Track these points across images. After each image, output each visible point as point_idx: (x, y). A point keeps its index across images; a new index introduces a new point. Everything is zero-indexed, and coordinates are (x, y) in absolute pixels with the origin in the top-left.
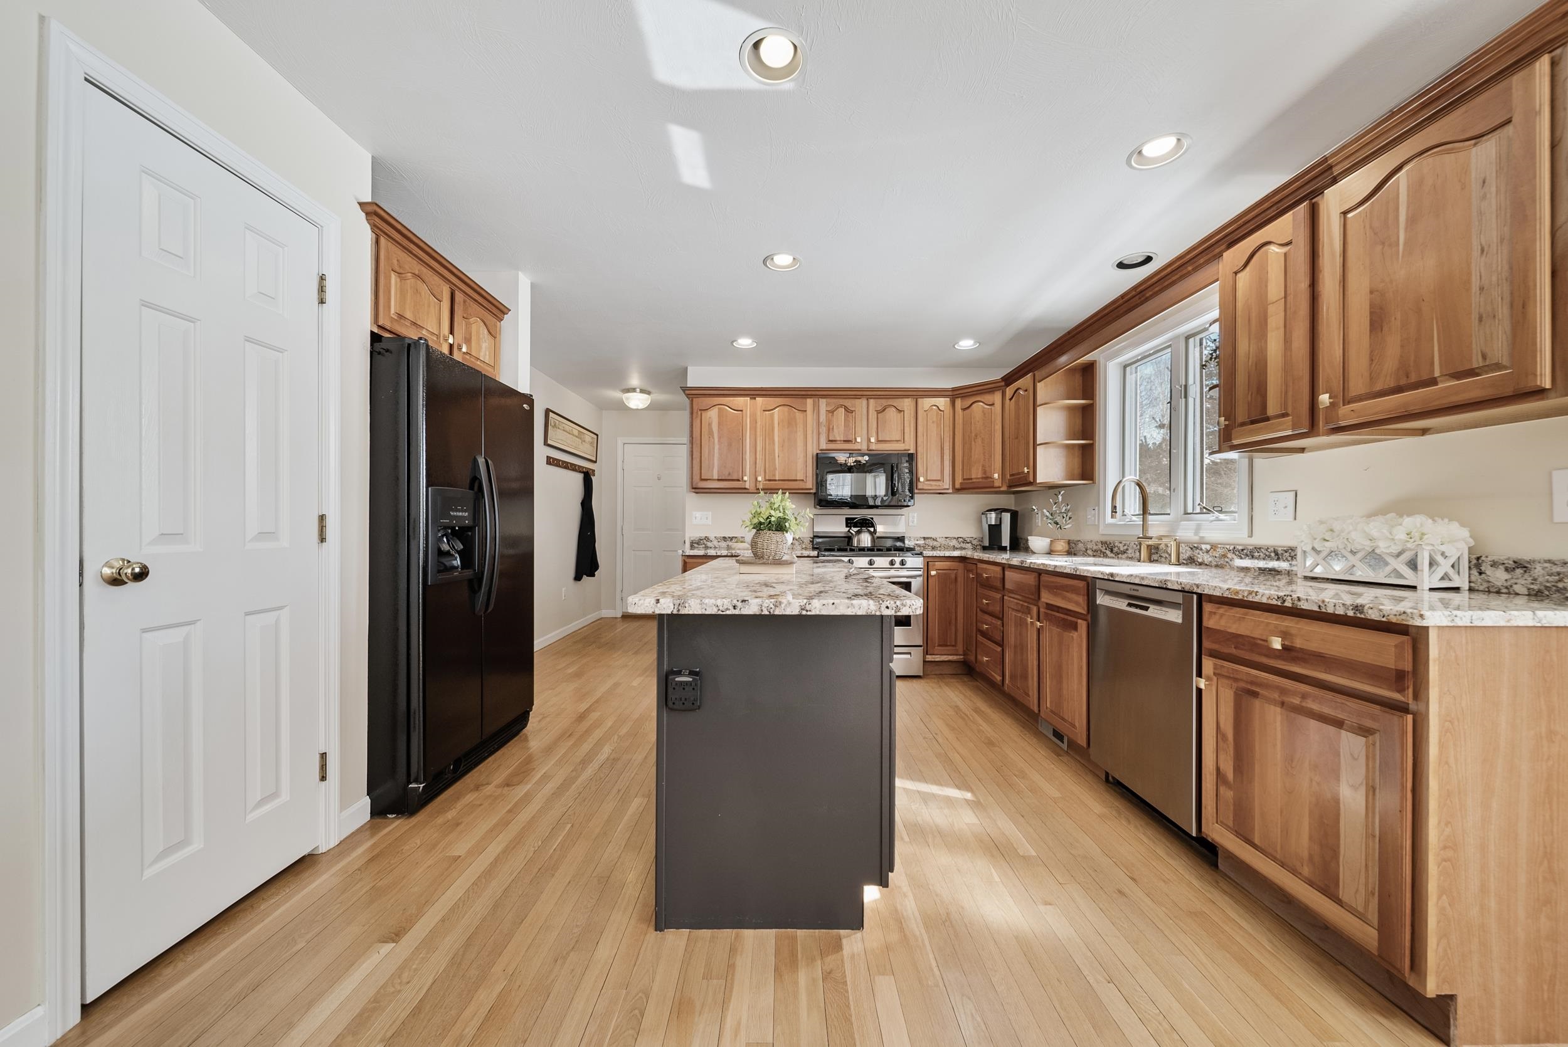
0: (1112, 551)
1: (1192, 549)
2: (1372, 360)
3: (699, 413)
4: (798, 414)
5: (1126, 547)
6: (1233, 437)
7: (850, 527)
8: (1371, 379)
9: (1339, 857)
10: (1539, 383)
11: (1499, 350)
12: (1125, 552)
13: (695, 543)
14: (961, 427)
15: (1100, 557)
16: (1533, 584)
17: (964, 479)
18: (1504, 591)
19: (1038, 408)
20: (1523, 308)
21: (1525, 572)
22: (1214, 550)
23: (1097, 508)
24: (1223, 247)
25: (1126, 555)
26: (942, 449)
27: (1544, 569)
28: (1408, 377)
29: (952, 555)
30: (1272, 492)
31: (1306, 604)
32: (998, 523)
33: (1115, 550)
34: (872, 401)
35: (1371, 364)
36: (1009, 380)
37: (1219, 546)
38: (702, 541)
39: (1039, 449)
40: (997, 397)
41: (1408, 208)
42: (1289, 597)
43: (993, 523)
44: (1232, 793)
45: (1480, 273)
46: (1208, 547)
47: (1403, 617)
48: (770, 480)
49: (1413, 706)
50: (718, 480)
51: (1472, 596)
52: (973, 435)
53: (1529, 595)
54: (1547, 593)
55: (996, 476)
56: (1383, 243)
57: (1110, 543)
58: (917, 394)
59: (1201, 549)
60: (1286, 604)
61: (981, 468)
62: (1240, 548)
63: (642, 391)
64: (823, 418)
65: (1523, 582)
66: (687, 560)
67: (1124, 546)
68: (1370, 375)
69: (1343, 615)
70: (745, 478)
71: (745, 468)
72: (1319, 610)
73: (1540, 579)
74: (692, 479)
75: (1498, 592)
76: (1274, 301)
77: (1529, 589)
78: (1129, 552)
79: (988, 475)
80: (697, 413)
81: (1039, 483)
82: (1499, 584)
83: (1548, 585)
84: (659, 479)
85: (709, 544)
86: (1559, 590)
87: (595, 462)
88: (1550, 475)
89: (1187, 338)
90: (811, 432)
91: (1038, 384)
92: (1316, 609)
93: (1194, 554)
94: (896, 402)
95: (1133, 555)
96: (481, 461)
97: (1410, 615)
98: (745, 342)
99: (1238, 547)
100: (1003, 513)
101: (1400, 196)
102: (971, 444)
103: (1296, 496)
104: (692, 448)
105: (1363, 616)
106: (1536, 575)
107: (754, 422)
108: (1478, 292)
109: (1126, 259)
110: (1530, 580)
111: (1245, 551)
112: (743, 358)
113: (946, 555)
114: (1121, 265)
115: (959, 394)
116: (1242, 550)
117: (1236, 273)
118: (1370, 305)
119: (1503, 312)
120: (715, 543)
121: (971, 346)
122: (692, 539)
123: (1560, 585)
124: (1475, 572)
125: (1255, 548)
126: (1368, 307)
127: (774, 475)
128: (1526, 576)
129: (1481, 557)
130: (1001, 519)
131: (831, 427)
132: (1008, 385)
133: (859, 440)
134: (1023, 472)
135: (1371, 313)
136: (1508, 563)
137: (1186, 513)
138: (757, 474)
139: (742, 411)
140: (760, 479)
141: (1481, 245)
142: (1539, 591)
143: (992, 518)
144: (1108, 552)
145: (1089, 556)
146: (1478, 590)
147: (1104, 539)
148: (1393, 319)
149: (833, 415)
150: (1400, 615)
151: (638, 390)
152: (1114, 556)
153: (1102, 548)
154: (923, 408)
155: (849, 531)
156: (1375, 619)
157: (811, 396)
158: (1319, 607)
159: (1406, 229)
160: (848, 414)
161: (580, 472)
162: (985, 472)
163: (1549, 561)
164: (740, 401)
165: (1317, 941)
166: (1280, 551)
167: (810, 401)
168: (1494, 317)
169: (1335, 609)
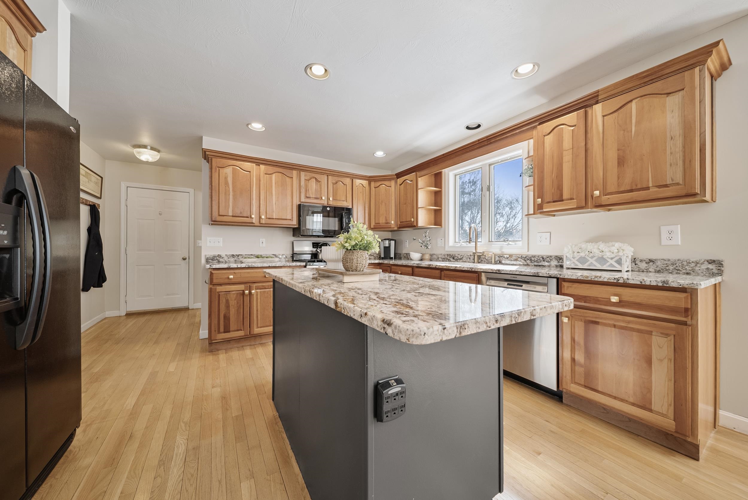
0: (453, 258)
1: (499, 257)
2: (619, 178)
3: (218, 169)
4: (288, 179)
5: (462, 257)
6: (544, 207)
7: (317, 248)
8: (618, 186)
9: (652, 391)
10: (697, 192)
11: (679, 178)
12: (461, 259)
13: (210, 259)
14: (374, 197)
15: (446, 261)
16: (656, 268)
17: (376, 223)
18: (645, 271)
19: (419, 190)
20: (690, 162)
21: (654, 263)
22: (511, 257)
23: (443, 239)
24: (537, 124)
25: (462, 260)
26: (365, 207)
27: (661, 262)
28: (636, 186)
29: (375, 262)
30: (538, 233)
31: (632, 281)
32: (389, 246)
33: (456, 258)
34: (330, 177)
35: (618, 180)
36: (399, 175)
37: (514, 255)
38: (215, 258)
39: (419, 210)
40: (393, 183)
41: (636, 118)
42: (621, 278)
43: (387, 246)
44: (583, 369)
45: (671, 147)
46: (508, 256)
47: (692, 285)
48: (269, 218)
49: (689, 322)
50: (233, 216)
51: (632, 273)
52: (380, 201)
53: (655, 272)
54: (662, 271)
55: (393, 222)
56: (624, 130)
57: (453, 255)
58: (353, 177)
59: (504, 257)
60: (619, 281)
61: (384, 218)
62: (525, 256)
63: (152, 149)
64: (303, 183)
65: (653, 267)
66: (213, 272)
67: (461, 256)
68: (618, 184)
69: (656, 285)
70: (253, 216)
71: (253, 209)
72: (641, 284)
73: (659, 266)
74: (212, 214)
75: (643, 271)
76: (567, 149)
77: (655, 270)
78: (464, 259)
79: (388, 222)
80: (216, 168)
81: (419, 227)
82: (643, 268)
83: (663, 268)
84: (160, 214)
85: (221, 260)
86: (666, 270)
87: (100, 198)
88: (660, 228)
89: (490, 165)
90: (296, 191)
91: (419, 178)
92: (639, 283)
93: (500, 259)
94: (343, 179)
95: (466, 260)
96: (25, 172)
97: (696, 284)
98: (257, 126)
99: (523, 256)
100: (391, 241)
101: (633, 112)
102: (379, 205)
103: (550, 234)
104: (211, 193)
105: (668, 285)
106: (658, 265)
107: (259, 180)
108: (670, 154)
109: (470, 125)
110: (655, 266)
111: (527, 258)
112: (255, 137)
113: (372, 263)
114: (468, 128)
115: (373, 179)
116: (526, 257)
117: (544, 136)
118: (618, 155)
119: (680, 163)
120: (226, 258)
121: (382, 155)
122: (207, 256)
123: (667, 268)
124: (634, 264)
125: (532, 256)
126: (616, 156)
127: (273, 216)
128: (654, 265)
129: (636, 258)
130: (390, 244)
131: (308, 189)
132: (398, 178)
133: (323, 198)
134: (411, 221)
135: (618, 159)
136: (647, 260)
137: (489, 241)
138: (261, 213)
139: (250, 172)
140: (263, 217)
141: (671, 136)
142: (659, 270)
143: (387, 243)
144: (451, 259)
145: (440, 261)
146: (634, 271)
147: (449, 253)
148: (629, 161)
149: (308, 182)
150: (690, 284)
151: (149, 147)
152: (455, 261)
153: (447, 257)
154: (356, 184)
155: (316, 250)
156: (675, 286)
157: (295, 169)
158: (641, 282)
159: (636, 126)
160: (317, 182)
161: (86, 204)
162: (386, 220)
163: (663, 259)
164: (247, 165)
165: (624, 428)
166: (545, 257)
167: (295, 173)
168: (677, 164)
169: (651, 283)
